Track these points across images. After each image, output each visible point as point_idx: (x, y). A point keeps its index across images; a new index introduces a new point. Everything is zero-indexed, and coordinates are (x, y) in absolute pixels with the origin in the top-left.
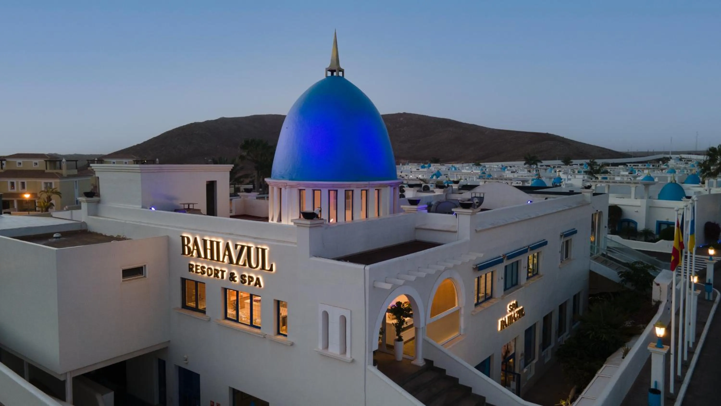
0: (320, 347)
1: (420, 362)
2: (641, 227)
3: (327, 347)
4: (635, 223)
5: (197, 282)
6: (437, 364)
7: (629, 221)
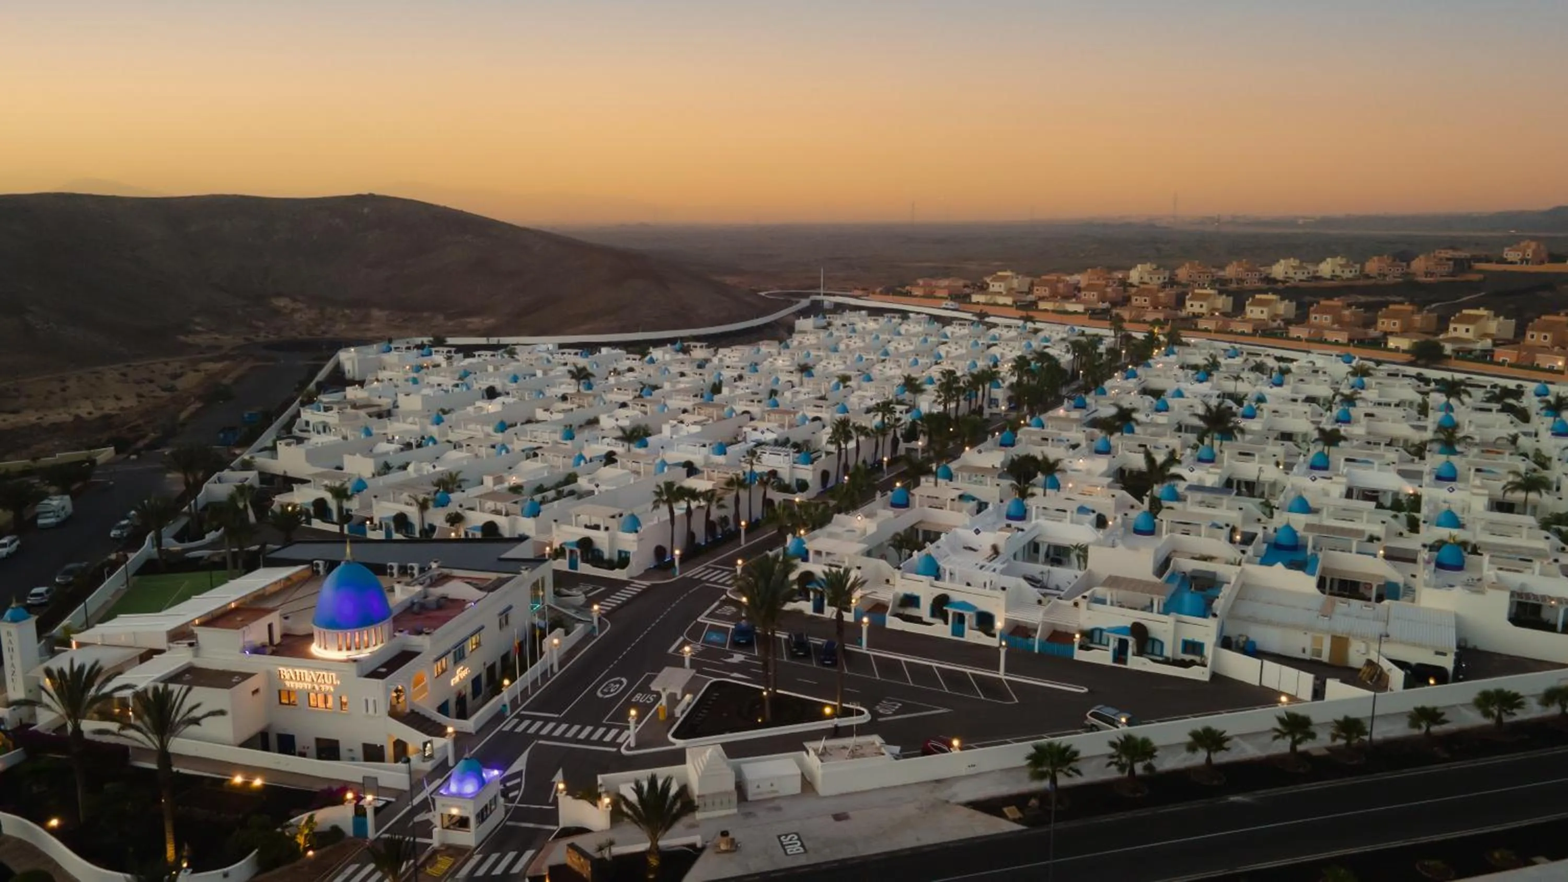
0: (364, 711)
1: (408, 711)
2: (606, 556)
3: (367, 710)
4: (603, 553)
5: (289, 692)
6: (416, 710)
7: (598, 551)
